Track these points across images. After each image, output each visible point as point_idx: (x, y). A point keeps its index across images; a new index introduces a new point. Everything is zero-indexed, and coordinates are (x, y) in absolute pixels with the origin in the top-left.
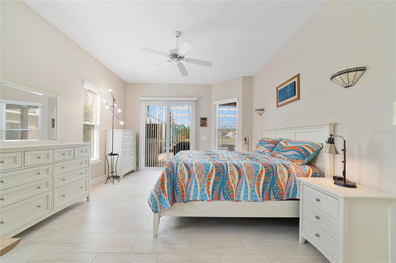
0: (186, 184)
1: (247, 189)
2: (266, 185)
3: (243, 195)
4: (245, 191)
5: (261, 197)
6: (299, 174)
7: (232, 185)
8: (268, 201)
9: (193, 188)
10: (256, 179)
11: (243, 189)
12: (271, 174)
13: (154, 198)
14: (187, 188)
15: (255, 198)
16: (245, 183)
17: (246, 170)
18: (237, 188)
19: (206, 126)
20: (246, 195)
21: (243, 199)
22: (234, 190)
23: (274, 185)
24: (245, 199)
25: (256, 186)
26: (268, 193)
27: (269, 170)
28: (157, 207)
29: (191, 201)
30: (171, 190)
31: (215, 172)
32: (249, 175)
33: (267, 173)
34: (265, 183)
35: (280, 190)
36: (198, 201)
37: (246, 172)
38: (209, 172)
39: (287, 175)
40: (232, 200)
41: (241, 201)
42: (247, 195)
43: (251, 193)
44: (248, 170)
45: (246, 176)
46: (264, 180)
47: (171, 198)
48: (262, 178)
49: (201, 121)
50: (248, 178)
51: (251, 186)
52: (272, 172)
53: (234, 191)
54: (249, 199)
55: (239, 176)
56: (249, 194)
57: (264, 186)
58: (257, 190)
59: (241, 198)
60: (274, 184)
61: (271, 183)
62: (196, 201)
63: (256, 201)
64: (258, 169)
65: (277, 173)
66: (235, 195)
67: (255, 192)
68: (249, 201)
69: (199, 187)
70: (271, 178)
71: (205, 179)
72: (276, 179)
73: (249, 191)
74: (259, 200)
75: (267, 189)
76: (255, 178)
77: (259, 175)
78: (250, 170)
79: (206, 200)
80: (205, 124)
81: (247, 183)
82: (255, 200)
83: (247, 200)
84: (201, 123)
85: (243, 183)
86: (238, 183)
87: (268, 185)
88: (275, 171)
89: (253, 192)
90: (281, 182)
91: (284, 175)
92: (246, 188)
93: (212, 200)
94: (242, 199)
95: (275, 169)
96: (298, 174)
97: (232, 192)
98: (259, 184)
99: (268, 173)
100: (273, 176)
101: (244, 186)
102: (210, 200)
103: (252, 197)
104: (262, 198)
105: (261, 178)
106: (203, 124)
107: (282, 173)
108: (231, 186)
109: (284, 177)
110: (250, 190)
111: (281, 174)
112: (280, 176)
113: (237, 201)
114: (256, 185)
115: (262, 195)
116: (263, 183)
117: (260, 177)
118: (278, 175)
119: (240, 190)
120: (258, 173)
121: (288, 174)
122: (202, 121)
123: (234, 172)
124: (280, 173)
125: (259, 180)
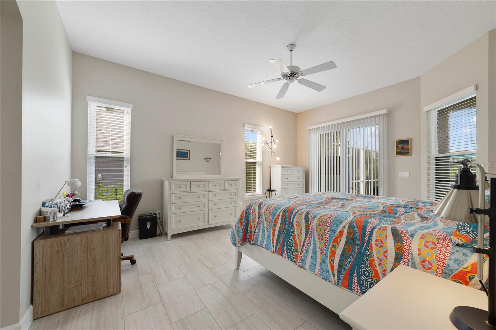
0: (256, 225)
1: (316, 254)
2: (346, 259)
3: (310, 261)
4: (313, 258)
5: (336, 277)
6: (427, 263)
7: (298, 241)
8: (346, 289)
9: (261, 231)
10: (331, 244)
11: (311, 252)
12: (358, 242)
13: (233, 231)
14: (256, 230)
15: (325, 274)
16: (314, 244)
17: (317, 224)
18: (302, 247)
19: (408, 153)
20: (313, 263)
21: (309, 267)
22: (299, 249)
23: (360, 265)
24: (311, 269)
25: (329, 255)
26: (348, 276)
27: (354, 234)
28: (236, 240)
29: (258, 245)
30: (244, 228)
31: (281, 218)
32: (321, 233)
33: (350, 238)
34: (344, 255)
35: (372, 280)
36: (264, 248)
37: (316, 228)
38: (276, 217)
39: (393, 255)
40: (295, 262)
41: (306, 269)
42: (315, 264)
43: (320, 262)
44: (320, 225)
45: (315, 233)
46: (344, 249)
47: (242, 235)
48: (340, 244)
49: (397, 146)
50: (319, 239)
51: (322, 252)
52: (360, 239)
53: (299, 251)
54: (317, 271)
55: (306, 231)
56: (318, 264)
57: (341, 260)
58: (330, 263)
59: (306, 264)
60: (362, 264)
61: (355, 259)
62: (262, 247)
63: (326, 280)
64: (336, 227)
65: (371, 243)
66: (299, 258)
67: (326, 264)
68: (316, 274)
69: (266, 232)
70: (356, 250)
71: (272, 224)
72: (366, 255)
73: (319, 260)
74: (331, 281)
75: (347, 268)
76: (329, 241)
77: (337, 238)
78: (323, 225)
79: (270, 249)
80: (407, 151)
81: (317, 245)
82: (326, 277)
83: (314, 272)
84: (397, 150)
85: (311, 244)
86: (305, 241)
87: (349, 260)
88: (367, 238)
89: (323, 263)
90: (377, 265)
91: (386, 252)
92: (315, 252)
93: (275, 252)
94: (307, 266)
95: (367, 236)
96: (424, 261)
97: (297, 251)
98: (333, 253)
99: (353, 239)
100: (361, 248)
101: (311, 247)
102: (272, 251)
103: (321, 270)
104: (338, 280)
105: (338, 244)
106: (402, 152)
107: (381, 246)
108: (296, 243)
109: (386, 257)
110: (320, 258)
111: (379, 248)
112: (376, 252)
113: (300, 267)
114: (329, 253)
115: (338, 274)
116: (340, 253)
117: (337, 241)
118: (371, 248)
119: (306, 252)
120: (335, 234)
121: (396, 254)
122: (400, 146)
123: (301, 224)
124: (376, 245)
125: (335, 247)
